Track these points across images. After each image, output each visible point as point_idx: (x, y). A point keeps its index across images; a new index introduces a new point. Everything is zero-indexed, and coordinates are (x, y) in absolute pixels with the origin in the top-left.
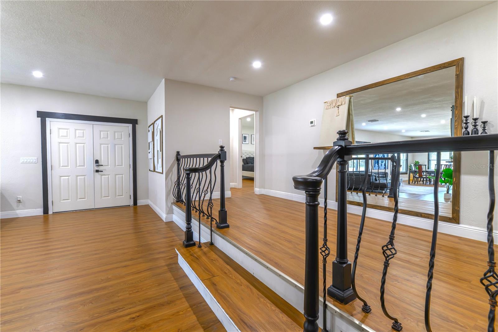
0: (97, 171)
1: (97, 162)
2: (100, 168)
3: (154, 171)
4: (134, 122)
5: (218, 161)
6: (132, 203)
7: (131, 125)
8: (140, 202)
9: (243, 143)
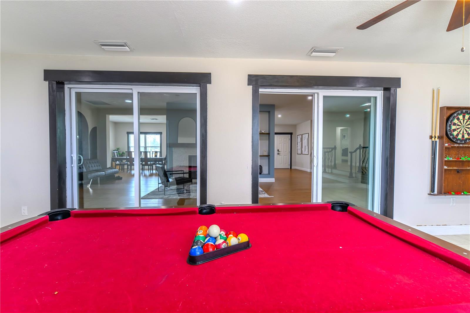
0: (278, 154)
1: (278, 150)
2: (279, 153)
3: (302, 154)
4: (291, 134)
5: (334, 150)
6: (290, 168)
7: (290, 135)
8: (293, 167)
9: (343, 139)
